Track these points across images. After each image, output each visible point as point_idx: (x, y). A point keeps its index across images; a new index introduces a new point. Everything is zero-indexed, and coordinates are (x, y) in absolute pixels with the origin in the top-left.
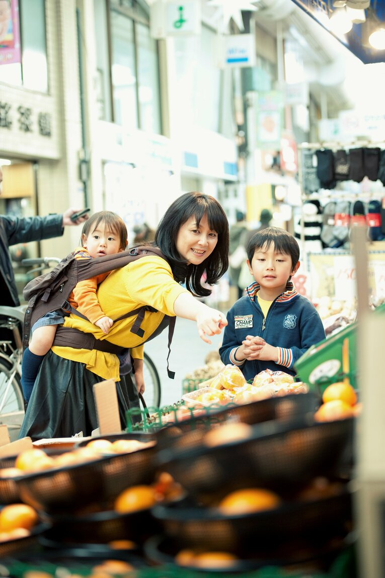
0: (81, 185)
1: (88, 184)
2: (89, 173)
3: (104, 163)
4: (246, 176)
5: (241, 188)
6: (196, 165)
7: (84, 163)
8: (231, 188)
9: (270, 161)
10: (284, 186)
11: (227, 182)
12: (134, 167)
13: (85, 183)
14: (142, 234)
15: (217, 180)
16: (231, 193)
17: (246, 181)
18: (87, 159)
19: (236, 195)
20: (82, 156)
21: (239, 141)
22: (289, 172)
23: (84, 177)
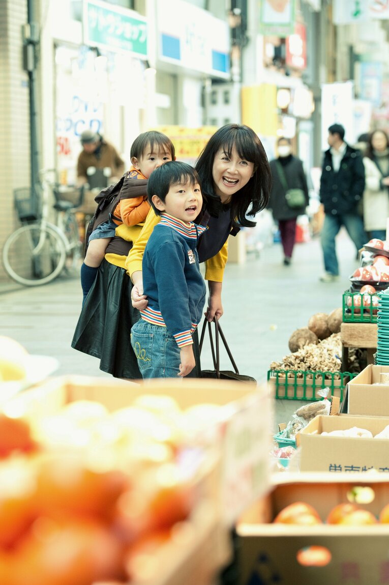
0: (25, 77)
1: (35, 76)
2: (37, 59)
3: (55, 46)
4: (241, 75)
5: (234, 90)
6: (177, 56)
7: (31, 44)
8: (220, 89)
9: (271, 53)
10: (289, 89)
11: (216, 81)
12: (99, 54)
13: (30, 74)
14: (92, 147)
15: (202, 79)
16: (220, 98)
17: (241, 81)
18: (35, 38)
19: (227, 101)
20: (28, 34)
21: (232, 22)
22: (296, 70)
23: (31, 66)
